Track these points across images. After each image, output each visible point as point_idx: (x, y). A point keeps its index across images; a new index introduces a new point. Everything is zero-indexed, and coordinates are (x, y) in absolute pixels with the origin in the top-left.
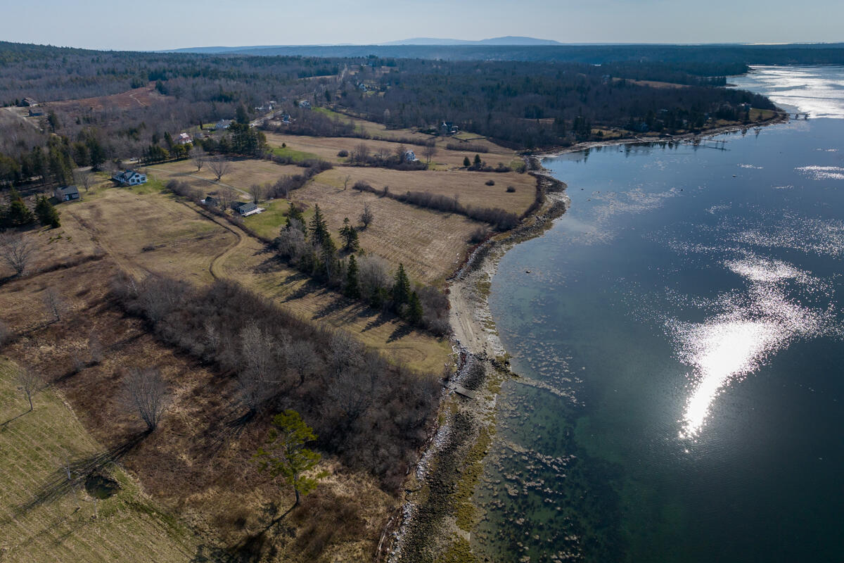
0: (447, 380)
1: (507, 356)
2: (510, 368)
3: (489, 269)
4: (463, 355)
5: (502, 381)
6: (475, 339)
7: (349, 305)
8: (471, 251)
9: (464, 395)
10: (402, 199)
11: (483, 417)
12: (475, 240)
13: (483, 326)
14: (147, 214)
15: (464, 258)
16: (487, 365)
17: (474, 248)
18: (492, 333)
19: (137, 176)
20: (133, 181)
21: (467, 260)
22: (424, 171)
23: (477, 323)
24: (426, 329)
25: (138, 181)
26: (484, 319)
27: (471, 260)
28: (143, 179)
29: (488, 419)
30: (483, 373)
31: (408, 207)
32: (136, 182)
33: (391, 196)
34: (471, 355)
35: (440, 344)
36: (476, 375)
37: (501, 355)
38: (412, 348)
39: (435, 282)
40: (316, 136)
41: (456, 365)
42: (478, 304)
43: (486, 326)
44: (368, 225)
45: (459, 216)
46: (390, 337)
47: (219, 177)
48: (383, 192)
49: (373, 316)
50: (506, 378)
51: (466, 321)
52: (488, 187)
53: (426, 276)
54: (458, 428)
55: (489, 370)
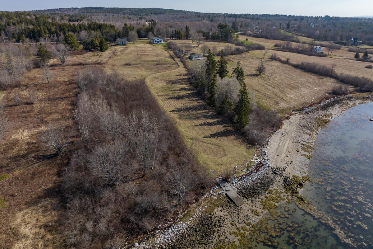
0: (225, 180)
1: (306, 179)
2: (301, 191)
3: (335, 111)
4: (261, 165)
5: (283, 199)
6: (283, 155)
7: (205, 109)
8: (327, 98)
9: (231, 200)
10: (296, 66)
11: (233, 229)
12: (335, 93)
13: (300, 148)
14: (146, 53)
15: (318, 101)
16: (279, 180)
17: (331, 97)
18: (305, 155)
19: (158, 39)
20: (156, 41)
21: (320, 102)
22: (324, 58)
23: (297, 144)
24: (245, 136)
25: (158, 42)
26: (305, 143)
27: (323, 103)
28: (161, 41)
29: (236, 235)
30: (268, 186)
31: (297, 70)
32: (157, 42)
33: (290, 64)
34: (269, 166)
35: (247, 150)
36: (260, 185)
37: (300, 176)
38: (220, 146)
39: (282, 111)
40: (269, 38)
41: (246, 170)
42: (308, 132)
43: (303, 149)
44: (261, 74)
45: (332, 79)
46: (211, 135)
47: (198, 45)
48: (286, 61)
49: (213, 119)
50: (290, 198)
51: (287, 140)
52: (366, 69)
53: (278, 105)
54: (196, 231)
55: (277, 185)
